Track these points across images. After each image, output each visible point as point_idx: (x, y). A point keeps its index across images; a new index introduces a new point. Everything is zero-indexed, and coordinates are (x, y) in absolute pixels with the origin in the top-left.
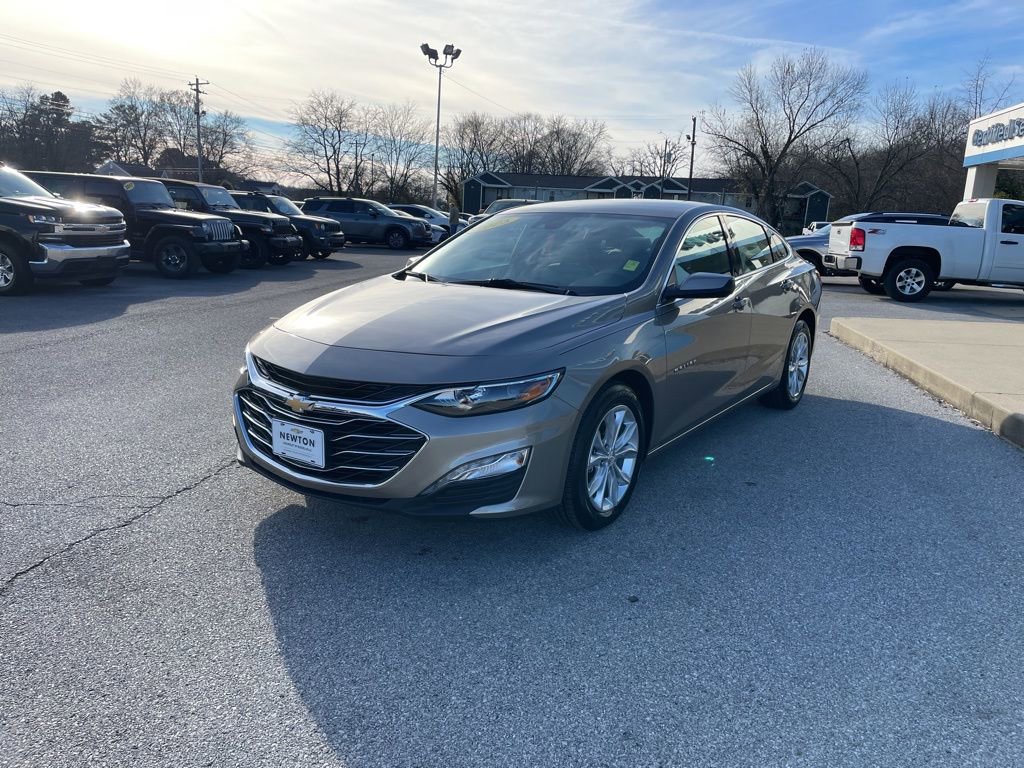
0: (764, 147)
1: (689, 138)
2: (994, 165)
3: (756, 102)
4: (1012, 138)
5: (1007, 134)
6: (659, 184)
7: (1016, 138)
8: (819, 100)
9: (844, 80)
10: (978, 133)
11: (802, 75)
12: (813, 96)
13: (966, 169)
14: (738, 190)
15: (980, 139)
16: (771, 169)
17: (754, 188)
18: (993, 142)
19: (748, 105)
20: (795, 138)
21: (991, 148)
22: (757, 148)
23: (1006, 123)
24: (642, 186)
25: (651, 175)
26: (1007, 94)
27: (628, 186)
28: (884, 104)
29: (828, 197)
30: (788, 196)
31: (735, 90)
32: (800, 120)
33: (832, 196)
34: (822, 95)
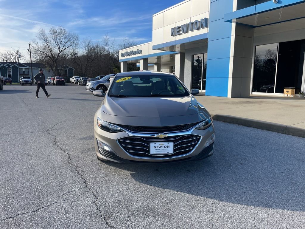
0: (51, 54)
1: (28, 50)
2: (126, 62)
3: (46, 40)
4: (131, 55)
5: (130, 54)
6: (17, 65)
7: (132, 55)
8: (66, 42)
9: (72, 36)
10: (122, 54)
11: (59, 34)
12: (64, 40)
13: (120, 63)
14: (46, 67)
15: (123, 55)
16: (55, 61)
17: (51, 67)
18: (126, 56)
19: (44, 41)
20: (61, 52)
21: (126, 57)
22: (49, 54)
23: (129, 52)
24: (10, 65)
25: (10, 62)
26: (114, 43)
27: (5, 65)
28: (84, 44)
29: (73, 69)
30: (62, 69)
31: (39, 36)
32: (61, 47)
33: (74, 69)
34: (67, 40)
